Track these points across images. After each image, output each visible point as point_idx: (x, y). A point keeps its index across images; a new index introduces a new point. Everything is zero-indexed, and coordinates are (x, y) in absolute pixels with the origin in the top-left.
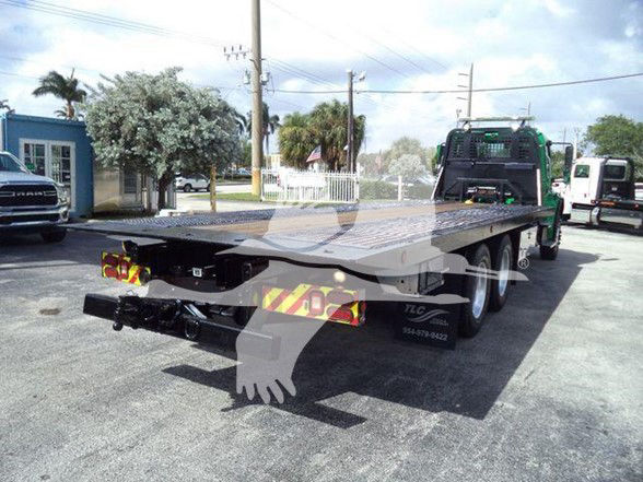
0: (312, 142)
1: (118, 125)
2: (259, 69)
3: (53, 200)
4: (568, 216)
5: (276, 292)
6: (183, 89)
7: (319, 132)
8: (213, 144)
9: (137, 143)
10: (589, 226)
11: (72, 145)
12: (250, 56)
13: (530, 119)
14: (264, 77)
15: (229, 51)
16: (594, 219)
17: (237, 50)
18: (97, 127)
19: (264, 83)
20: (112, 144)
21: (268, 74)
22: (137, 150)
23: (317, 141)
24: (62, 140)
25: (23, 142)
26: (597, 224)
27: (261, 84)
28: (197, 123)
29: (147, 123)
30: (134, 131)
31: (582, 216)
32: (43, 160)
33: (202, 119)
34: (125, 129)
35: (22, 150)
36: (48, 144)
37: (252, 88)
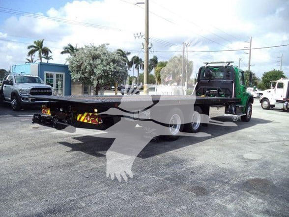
0: (169, 73)
1: (80, 66)
2: (148, 43)
3: (50, 94)
4: (274, 106)
5: (80, 115)
6: (106, 52)
7: (172, 69)
8: (116, 73)
9: (87, 72)
10: (283, 110)
11: (64, 74)
12: (144, 37)
13: (232, 62)
14: (149, 46)
15: (136, 35)
16: (285, 107)
17: (139, 35)
18: (72, 67)
19: (150, 48)
20: (77, 73)
21: (151, 44)
22: (86, 75)
23: (171, 73)
24: (61, 72)
25: (45, 72)
26: (286, 109)
27: (148, 49)
28: (110, 65)
29: (91, 64)
30: (86, 68)
31: (280, 106)
32: (53, 80)
33: (112, 64)
34: (82, 68)
35: (45, 76)
36: (55, 74)
37: (145, 50)
